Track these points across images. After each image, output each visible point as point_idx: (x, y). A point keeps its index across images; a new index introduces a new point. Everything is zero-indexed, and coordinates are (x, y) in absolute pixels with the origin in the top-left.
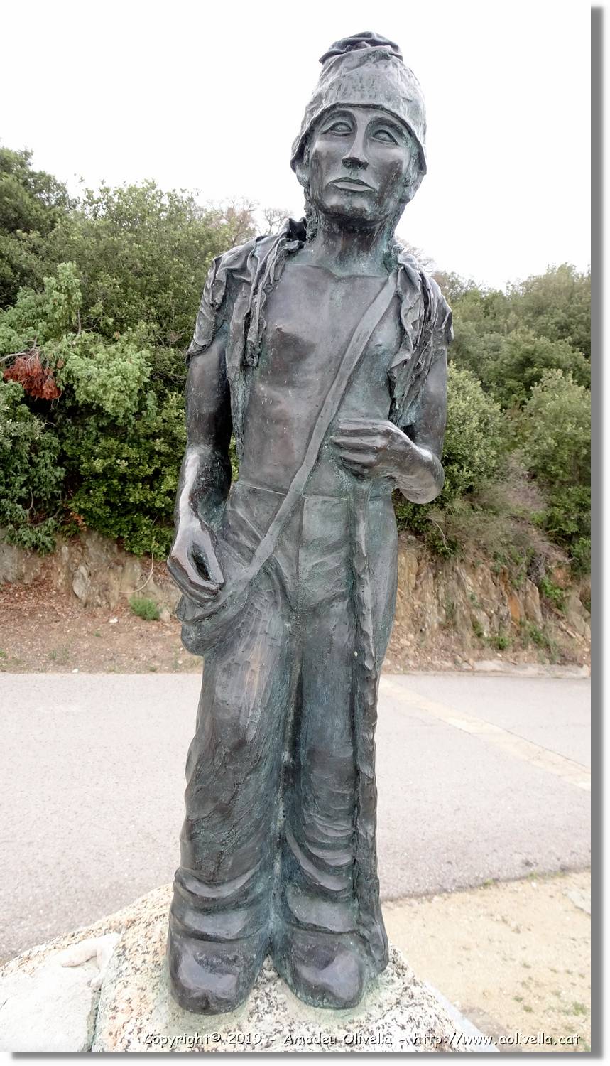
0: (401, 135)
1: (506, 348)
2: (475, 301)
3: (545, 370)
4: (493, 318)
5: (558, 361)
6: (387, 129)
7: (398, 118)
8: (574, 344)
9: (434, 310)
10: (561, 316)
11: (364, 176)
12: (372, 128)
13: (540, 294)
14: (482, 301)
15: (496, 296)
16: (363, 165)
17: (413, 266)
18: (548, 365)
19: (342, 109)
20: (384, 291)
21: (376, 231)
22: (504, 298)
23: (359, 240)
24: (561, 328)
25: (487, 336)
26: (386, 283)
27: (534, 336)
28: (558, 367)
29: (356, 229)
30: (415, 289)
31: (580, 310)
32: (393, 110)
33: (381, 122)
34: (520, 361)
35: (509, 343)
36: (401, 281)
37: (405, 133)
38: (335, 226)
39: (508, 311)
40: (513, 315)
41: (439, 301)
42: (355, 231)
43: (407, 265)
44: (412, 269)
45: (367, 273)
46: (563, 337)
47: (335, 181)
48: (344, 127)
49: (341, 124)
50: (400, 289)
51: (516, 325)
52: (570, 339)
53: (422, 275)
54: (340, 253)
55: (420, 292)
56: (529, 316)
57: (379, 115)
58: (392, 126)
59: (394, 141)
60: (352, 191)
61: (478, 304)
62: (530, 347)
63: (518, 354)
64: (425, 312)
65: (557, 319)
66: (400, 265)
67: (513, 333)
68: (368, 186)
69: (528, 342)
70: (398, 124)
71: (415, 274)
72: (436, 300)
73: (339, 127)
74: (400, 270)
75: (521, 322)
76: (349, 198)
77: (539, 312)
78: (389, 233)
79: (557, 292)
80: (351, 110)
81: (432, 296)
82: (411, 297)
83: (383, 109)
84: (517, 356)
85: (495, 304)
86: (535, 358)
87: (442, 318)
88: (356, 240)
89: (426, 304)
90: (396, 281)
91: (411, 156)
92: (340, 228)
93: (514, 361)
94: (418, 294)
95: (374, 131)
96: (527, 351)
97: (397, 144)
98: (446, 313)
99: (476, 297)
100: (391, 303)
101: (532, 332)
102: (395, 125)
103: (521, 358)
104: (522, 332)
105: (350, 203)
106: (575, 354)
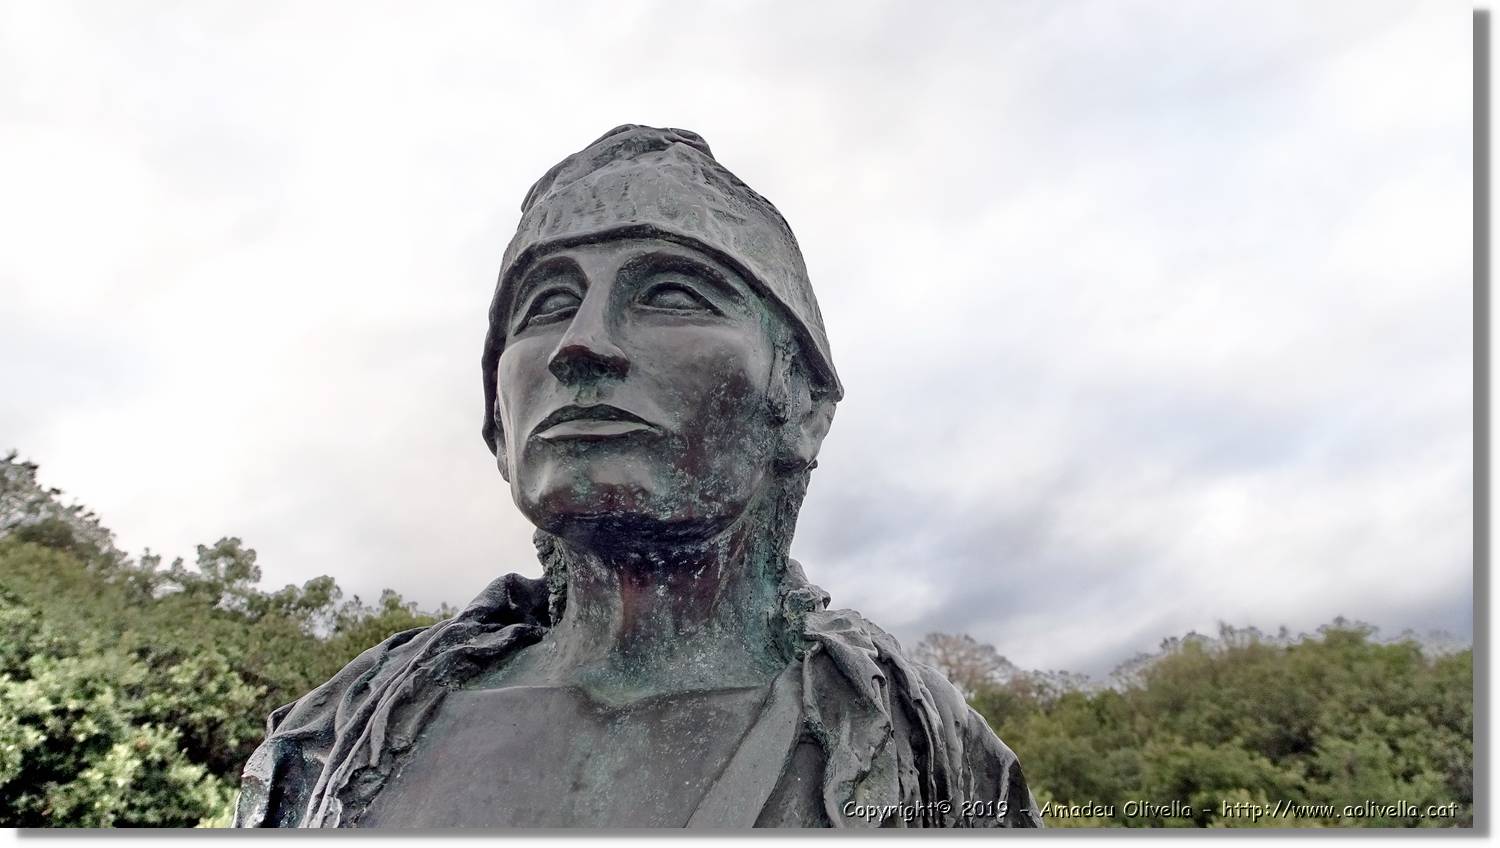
0: (728, 292)
1: (1148, 770)
2: (1079, 706)
3: (1219, 795)
4: (1114, 728)
5: (1234, 777)
6: (679, 279)
7: (704, 249)
8: (1247, 747)
9: (956, 763)
10: (1212, 710)
11: (621, 395)
12: (635, 284)
13: (1170, 682)
14: (1088, 704)
15: (1107, 696)
16: (618, 368)
17: (852, 639)
18: (1220, 784)
19: (547, 257)
20: (761, 732)
21: (722, 559)
22: (1120, 697)
23: (672, 589)
24: (1219, 726)
25: (1113, 755)
26: (766, 702)
27: (1184, 744)
28: (1238, 785)
29: (653, 556)
30: (866, 708)
31: (1236, 697)
32: (686, 233)
33: (659, 264)
34: (1175, 785)
35: (1149, 760)
36: (818, 688)
37: (737, 284)
38: (594, 563)
39: (1132, 714)
40: (1140, 718)
41: (965, 732)
42: (652, 566)
43: (834, 637)
44: (848, 648)
45: (715, 680)
46: (1226, 739)
47: (542, 427)
48: (561, 300)
49: (553, 293)
50: (815, 716)
51: (1150, 733)
52: (1238, 740)
53: (886, 661)
54: (620, 636)
55: (886, 713)
56: (1165, 716)
57: (649, 248)
58: (692, 270)
59: (710, 306)
60: (585, 439)
61: (1086, 710)
62: (1183, 762)
63: (1169, 775)
64: (923, 779)
65: (1207, 714)
66: (810, 640)
67: (1150, 744)
68: (638, 420)
69: (1178, 754)
70: (710, 263)
71: (862, 660)
72: (953, 732)
73: (550, 304)
74: (808, 654)
75: (1156, 727)
76: (584, 463)
77: (1177, 708)
78: (772, 560)
79: (1192, 676)
80: (569, 253)
81: (936, 720)
82: (856, 737)
83: (656, 234)
84: (1168, 778)
85: (1109, 707)
86: (1197, 776)
87: (989, 785)
88: (661, 591)
89: (921, 748)
90: (801, 693)
91: (775, 347)
92: (606, 563)
93: (1166, 787)
94: (879, 723)
95: (644, 291)
96: (1181, 769)
97: (717, 313)
98: (999, 767)
99: (1080, 701)
100: (789, 768)
101: (1179, 739)
102: (702, 267)
103: (1176, 781)
104: (1164, 741)
105: (587, 475)
106: (1256, 762)
